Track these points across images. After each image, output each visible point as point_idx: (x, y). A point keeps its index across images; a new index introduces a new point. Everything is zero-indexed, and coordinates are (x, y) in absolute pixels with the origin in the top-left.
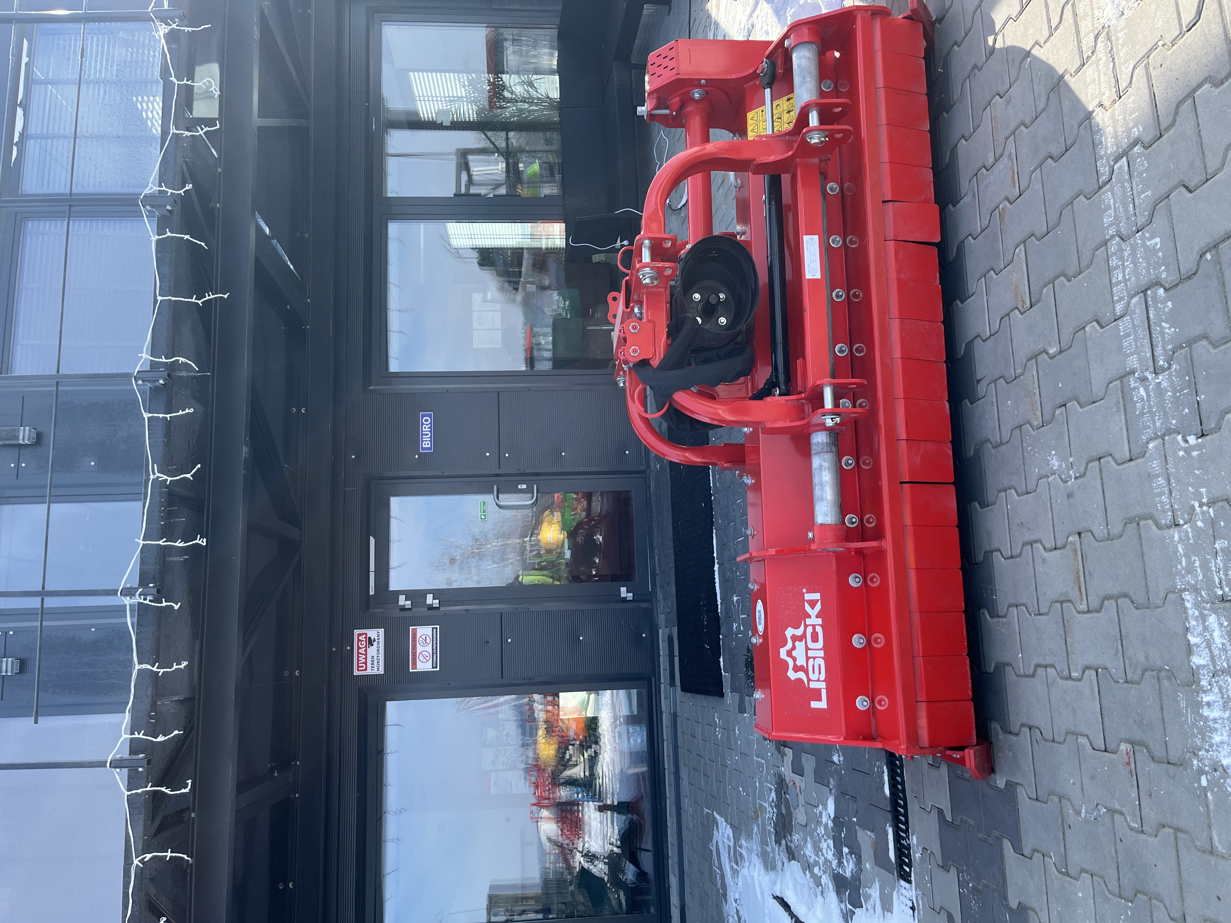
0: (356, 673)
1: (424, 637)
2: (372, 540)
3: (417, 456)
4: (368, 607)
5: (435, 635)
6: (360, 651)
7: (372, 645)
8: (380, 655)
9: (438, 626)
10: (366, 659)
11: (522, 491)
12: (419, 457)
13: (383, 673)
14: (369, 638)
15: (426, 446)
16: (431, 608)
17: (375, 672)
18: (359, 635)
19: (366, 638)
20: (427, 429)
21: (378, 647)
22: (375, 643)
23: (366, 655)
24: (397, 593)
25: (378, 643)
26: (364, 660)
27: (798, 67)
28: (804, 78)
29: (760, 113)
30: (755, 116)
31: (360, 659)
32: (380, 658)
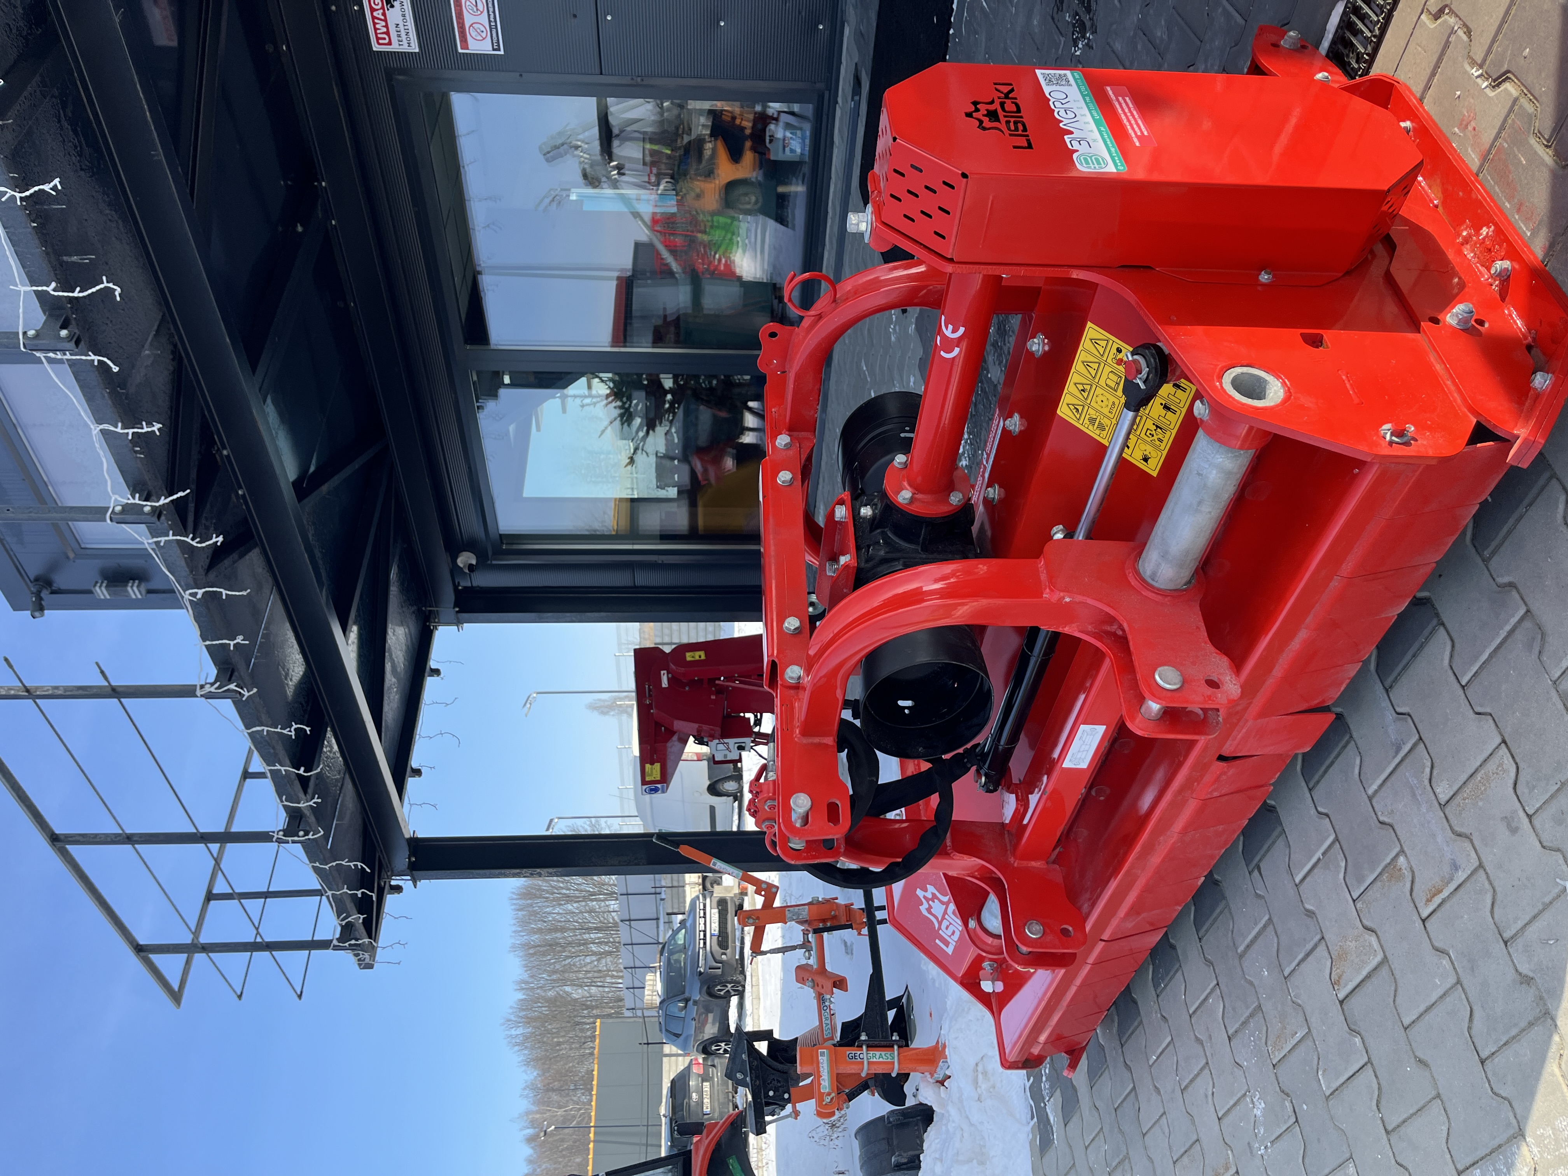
0: (376, 47)
6: (375, 14)
7: (392, 6)
8: (408, 23)
10: (387, 26)
13: (417, 50)
17: (405, 48)
21: (403, 11)
22: (396, 4)
23: (385, 20)
25: (402, 3)
26: (385, 30)
27: (1199, 474)
28: (1200, 503)
29: (1114, 350)
30: (1104, 343)
31: (377, 26)
32: (409, 27)
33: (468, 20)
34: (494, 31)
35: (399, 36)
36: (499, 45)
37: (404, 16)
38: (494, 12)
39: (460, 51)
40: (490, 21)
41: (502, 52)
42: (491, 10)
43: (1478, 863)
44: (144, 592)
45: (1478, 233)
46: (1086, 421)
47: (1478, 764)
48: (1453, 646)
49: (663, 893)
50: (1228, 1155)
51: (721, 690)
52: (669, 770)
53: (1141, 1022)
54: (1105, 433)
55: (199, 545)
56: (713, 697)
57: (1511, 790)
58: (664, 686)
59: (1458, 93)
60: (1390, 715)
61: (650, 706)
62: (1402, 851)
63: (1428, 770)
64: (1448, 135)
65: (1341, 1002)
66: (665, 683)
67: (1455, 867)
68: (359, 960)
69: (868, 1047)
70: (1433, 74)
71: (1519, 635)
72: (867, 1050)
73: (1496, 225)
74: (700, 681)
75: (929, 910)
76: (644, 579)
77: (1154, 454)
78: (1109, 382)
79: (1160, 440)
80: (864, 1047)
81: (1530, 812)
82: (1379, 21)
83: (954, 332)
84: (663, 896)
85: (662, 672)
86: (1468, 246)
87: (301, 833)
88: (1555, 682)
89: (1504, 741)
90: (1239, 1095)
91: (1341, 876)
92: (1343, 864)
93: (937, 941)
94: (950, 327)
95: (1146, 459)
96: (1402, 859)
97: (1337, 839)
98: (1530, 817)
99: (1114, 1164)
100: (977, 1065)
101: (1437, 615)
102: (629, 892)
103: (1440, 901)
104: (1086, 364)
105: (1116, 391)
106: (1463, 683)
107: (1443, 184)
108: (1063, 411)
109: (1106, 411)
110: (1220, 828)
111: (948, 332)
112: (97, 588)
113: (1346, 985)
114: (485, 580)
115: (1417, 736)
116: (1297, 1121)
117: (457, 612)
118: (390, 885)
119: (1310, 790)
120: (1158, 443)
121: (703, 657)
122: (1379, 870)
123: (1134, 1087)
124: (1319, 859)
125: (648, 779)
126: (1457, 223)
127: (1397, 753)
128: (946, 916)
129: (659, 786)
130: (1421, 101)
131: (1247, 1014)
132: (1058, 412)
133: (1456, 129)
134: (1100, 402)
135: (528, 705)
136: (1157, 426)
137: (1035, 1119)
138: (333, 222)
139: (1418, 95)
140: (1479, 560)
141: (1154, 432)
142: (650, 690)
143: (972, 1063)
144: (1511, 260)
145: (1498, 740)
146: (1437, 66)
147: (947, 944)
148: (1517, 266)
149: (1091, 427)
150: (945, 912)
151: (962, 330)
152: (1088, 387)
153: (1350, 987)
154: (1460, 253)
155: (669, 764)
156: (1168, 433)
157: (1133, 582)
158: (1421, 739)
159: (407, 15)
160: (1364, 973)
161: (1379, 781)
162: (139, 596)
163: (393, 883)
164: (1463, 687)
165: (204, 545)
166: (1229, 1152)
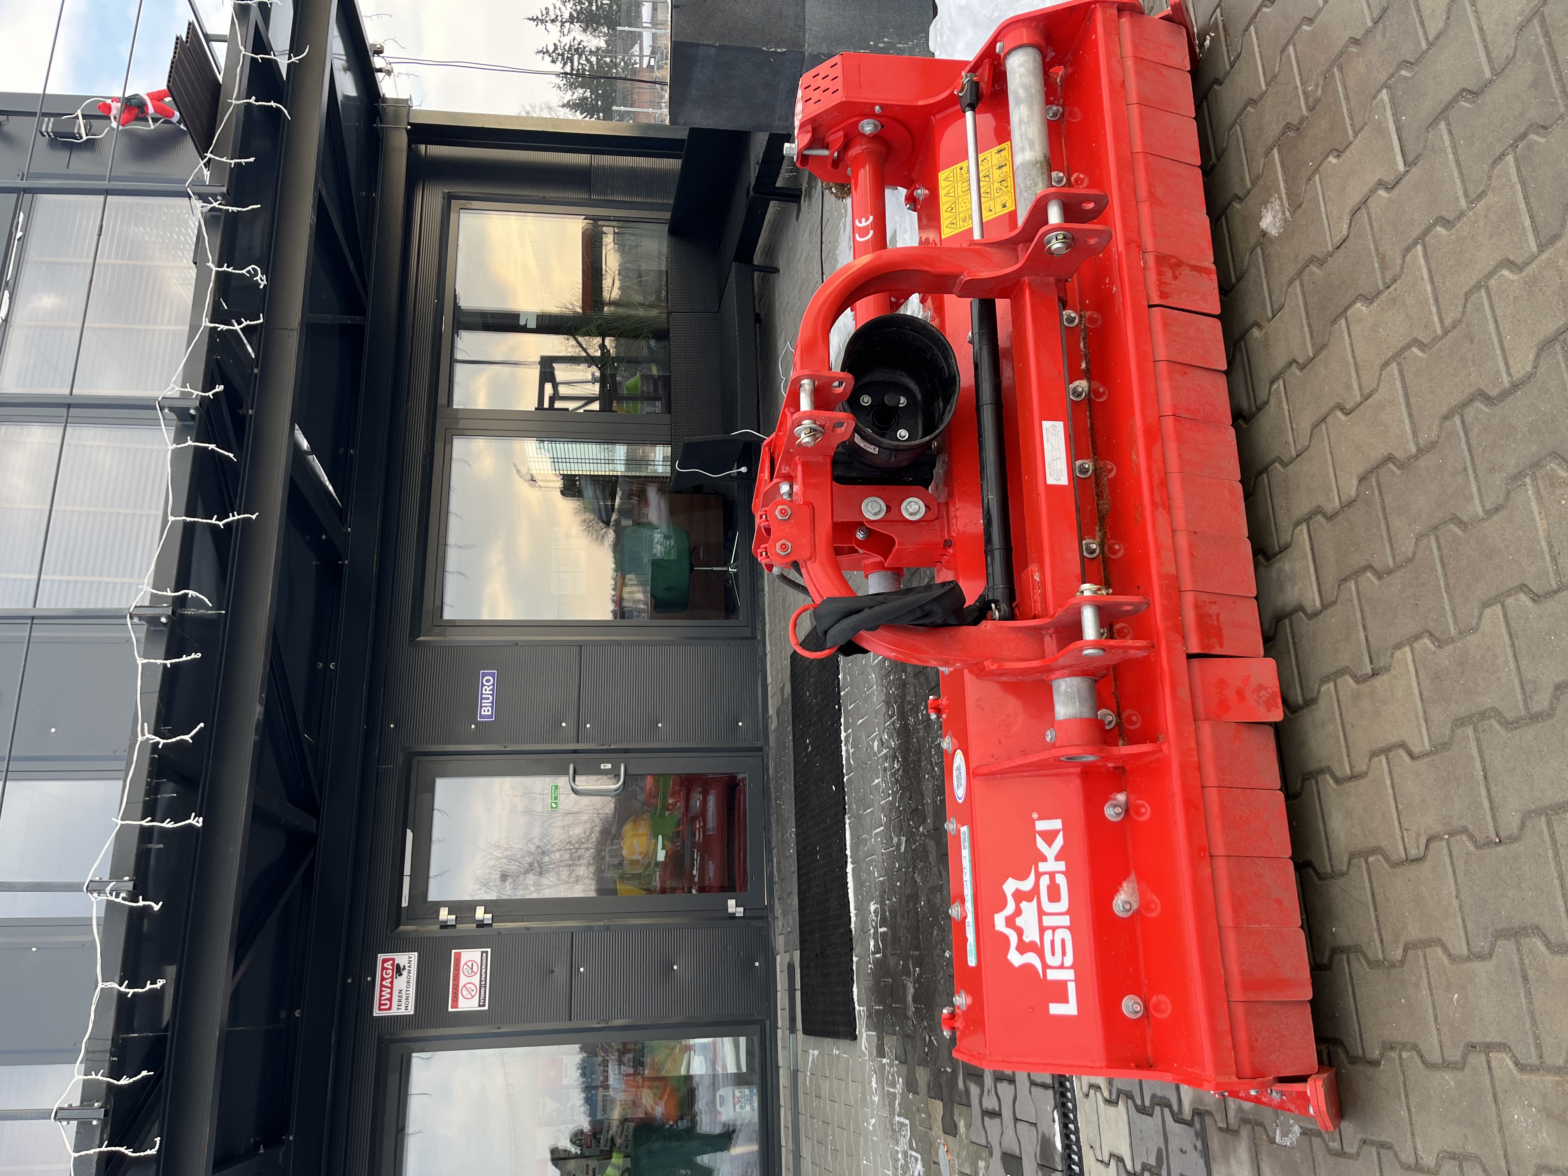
0: (376, 1013)
1: (470, 964)
2: (409, 834)
3: (473, 726)
4: (398, 924)
5: (484, 961)
6: (384, 983)
7: (401, 975)
8: (411, 989)
9: (489, 950)
10: (391, 993)
11: (605, 772)
12: (476, 726)
13: (412, 1013)
14: (398, 965)
15: (486, 713)
16: (481, 925)
17: (402, 1012)
18: (385, 961)
19: (393, 965)
20: (488, 692)
21: (409, 977)
22: (405, 973)
23: (391, 988)
24: (438, 905)
25: (409, 972)
26: (389, 996)
31: (383, 993)
32: (411, 992)
33: (463, 980)
34: (483, 990)
36: (484, 1002)
38: (486, 973)
39: (450, 1010)
40: (481, 981)
41: (486, 1008)
42: (484, 971)
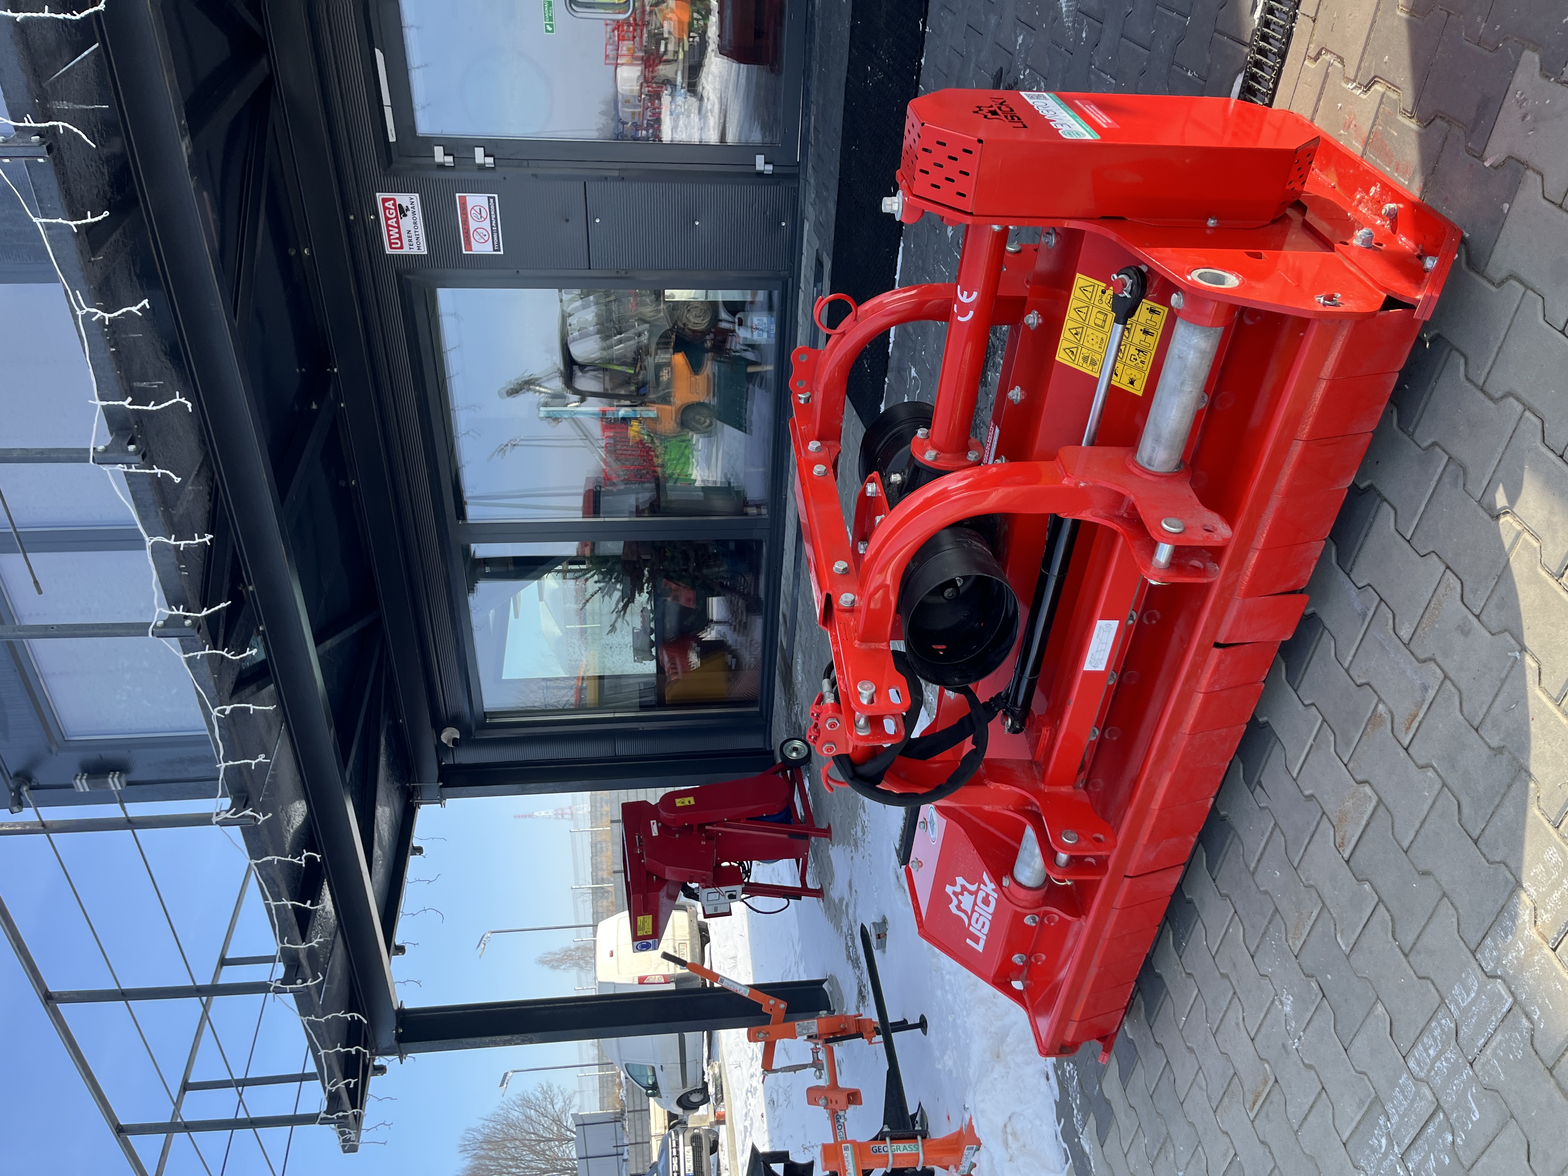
0: (388, 251)
1: (477, 209)
2: (379, 55)
4: (390, 161)
5: (492, 207)
6: (389, 222)
7: (405, 215)
8: (419, 230)
9: (496, 196)
10: (399, 233)
13: (426, 253)
14: (400, 205)
16: (482, 168)
17: (415, 251)
18: (385, 200)
19: (394, 204)
21: (415, 218)
22: (409, 213)
23: (398, 228)
24: (430, 142)
25: (414, 213)
26: (397, 236)
27: (1180, 357)
28: (1182, 383)
29: (1100, 293)
30: (1090, 289)
31: (391, 233)
32: (420, 233)
33: (473, 225)
34: (495, 236)
35: (410, 241)
36: (499, 247)
37: (415, 223)
38: (496, 218)
39: (464, 252)
40: (492, 227)
41: (502, 253)
42: (493, 217)
43: (1443, 676)
44: (124, 784)
45: (1368, 193)
46: (1081, 361)
47: (1430, 595)
48: (1396, 513)
49: (626, 1153)
50: (1265, 1068)
51: (710, 836)
52: (661, 924)
53: (1168, 992)
54: (1096, 367)
55: (234, 658)
56: (703, 843)
57: (1460, 603)
58: (654, 835)
59: (1340, 105)
60: (1354, 592)
61: (641, 856)
62: (1380, 700)
63: (1391, 622)
64: (1336, 138)
65: (1347, 862)
66: (655, 832)
67: (1425, 688)
68: (344, 1141)
69: (892, 1139)
70: (1319, 100)
71: (1446, 479)
72: (891, 1143)
73: (1381, 182)
74: (690, 826)
75: (959, 907)
76: (624, 748)
77: (1138, 376)
78: (1098, 322)
79: (1142, 362)
80: (888, 1139)
81: (1477, 613)
82: (1272, 77)
83: (968, 297)
84: (626, 1156)
85: (652, 822)
86: (1362, 204)
87: (299, 981)
88: (1479, 502)
89: (1448, 567)
90: (1268, 1005)
91: (1332, 749)
92: (1332, 738)
93: (968, 941)
94: (965, 293)
95: (1132, 383)
96: (1381, 707)
97: (1324, 720)
98: (1478, 617)
99: (1155, 1153)
100: (1005, 1126)
101: (1380, 495)
102: (589, 1155)
103: (1417, 724)
104: (1078, 310)
105: (1103, 327)
106: (1408, 538)
107: (1337, 170)
108: (1061, 356)
109: (1096, 348)
110: (1224, 731)
111: (964, 299)
112: (78, 781)
113: (1349, 842)
114: (467, 757)
115: (1378, 599)
116: (1324, 996)
117: (441, 787)
118: (374, 1066)
119: (1296, 691)
120: (1141, 365)
121: (693, 802)
122: (1363, 726)
123: (1168, 1062)
124: (1312, 746)
125: (639, 934)
126: (1351, 193)
127: (1364, 620)
128: (976, 908)
129: (650, 941)
130: (1312, 121)
131: (1266, 923)
132: (1057, 358)
133: (1342, 132)
134: (1091, 341)
135: (482, 946)
136: (1139, 351)
137: (1070, 1161)
138: (342, 405)
139: (1309, 119)
140: (1406, 437)
141: (1137, 357)
142: (640, 840)
143: (1001, 1124)
144: (1397, 203)
145: (1443, 568)
146: (1321, 93)
147: (976, 940)
148: (1401, 206)
149: (1085, 365)
150: (975, 904)
151: (975, 294)
152: (1080, 330)
153: (1353, 843)
154: (1356, 210)
155: (661, 916)
156: (1149, 354)
157: (1135, 470)
158: (1381, 599)
159: (418, 223)
160: (1364, 823)
161: (1352, 652)
162: (119, 788)
163: (376, 1063)
164: (1408, 541)
165: (238, 657)
166: (1266, 1065)
